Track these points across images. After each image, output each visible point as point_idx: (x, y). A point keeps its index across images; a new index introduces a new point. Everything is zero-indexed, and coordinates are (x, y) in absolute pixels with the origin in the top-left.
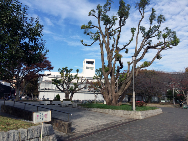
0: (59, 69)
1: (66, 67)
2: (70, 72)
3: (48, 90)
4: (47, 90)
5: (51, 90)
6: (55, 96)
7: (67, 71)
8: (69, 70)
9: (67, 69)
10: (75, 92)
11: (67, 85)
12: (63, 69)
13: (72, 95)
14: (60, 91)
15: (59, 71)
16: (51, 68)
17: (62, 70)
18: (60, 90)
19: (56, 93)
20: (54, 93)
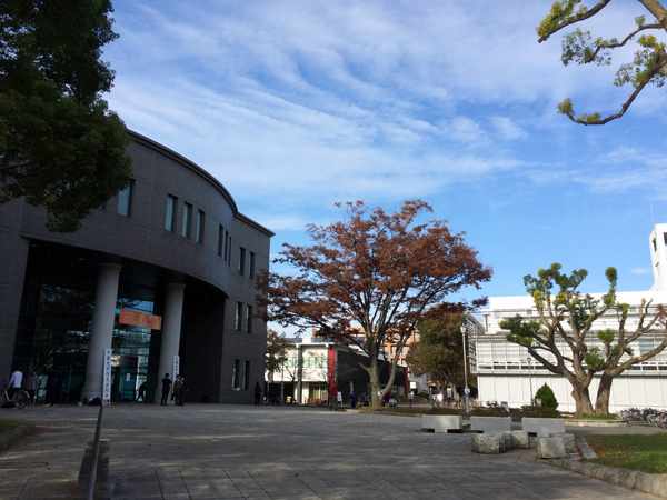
0: (527, 279)
1: (556, 267)
2: (576, 285)
3: (509, 367)
4: (503, 367)
5: (517, 367)
6: (534, 394)
7: (565, 283)
8: (569, 275)
9: (561, 272)
10: (618, 375)
11: (571, 345)
12: (544, 274)
13: (606, 386)
14: (547, 372)
15: (529, 285)
16: (479, 272)
17: (539, 278)
18: (547, 365)
19: (534, 379)
20: (528, 379)
